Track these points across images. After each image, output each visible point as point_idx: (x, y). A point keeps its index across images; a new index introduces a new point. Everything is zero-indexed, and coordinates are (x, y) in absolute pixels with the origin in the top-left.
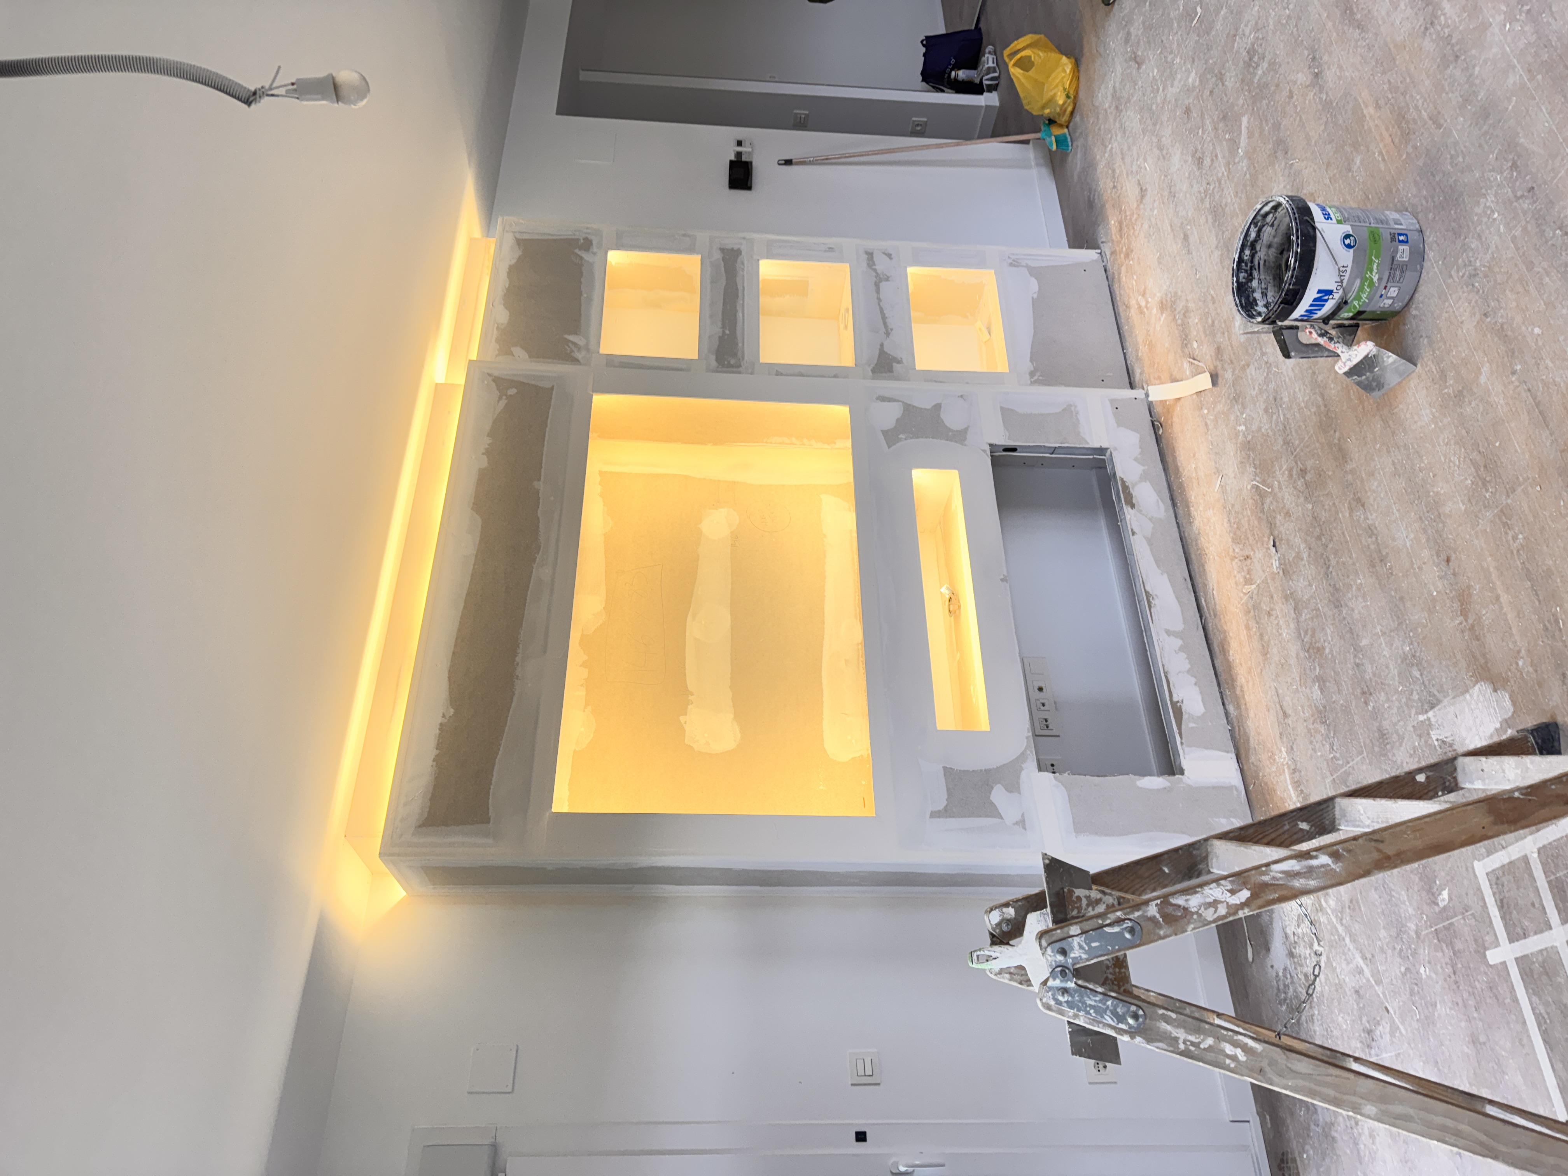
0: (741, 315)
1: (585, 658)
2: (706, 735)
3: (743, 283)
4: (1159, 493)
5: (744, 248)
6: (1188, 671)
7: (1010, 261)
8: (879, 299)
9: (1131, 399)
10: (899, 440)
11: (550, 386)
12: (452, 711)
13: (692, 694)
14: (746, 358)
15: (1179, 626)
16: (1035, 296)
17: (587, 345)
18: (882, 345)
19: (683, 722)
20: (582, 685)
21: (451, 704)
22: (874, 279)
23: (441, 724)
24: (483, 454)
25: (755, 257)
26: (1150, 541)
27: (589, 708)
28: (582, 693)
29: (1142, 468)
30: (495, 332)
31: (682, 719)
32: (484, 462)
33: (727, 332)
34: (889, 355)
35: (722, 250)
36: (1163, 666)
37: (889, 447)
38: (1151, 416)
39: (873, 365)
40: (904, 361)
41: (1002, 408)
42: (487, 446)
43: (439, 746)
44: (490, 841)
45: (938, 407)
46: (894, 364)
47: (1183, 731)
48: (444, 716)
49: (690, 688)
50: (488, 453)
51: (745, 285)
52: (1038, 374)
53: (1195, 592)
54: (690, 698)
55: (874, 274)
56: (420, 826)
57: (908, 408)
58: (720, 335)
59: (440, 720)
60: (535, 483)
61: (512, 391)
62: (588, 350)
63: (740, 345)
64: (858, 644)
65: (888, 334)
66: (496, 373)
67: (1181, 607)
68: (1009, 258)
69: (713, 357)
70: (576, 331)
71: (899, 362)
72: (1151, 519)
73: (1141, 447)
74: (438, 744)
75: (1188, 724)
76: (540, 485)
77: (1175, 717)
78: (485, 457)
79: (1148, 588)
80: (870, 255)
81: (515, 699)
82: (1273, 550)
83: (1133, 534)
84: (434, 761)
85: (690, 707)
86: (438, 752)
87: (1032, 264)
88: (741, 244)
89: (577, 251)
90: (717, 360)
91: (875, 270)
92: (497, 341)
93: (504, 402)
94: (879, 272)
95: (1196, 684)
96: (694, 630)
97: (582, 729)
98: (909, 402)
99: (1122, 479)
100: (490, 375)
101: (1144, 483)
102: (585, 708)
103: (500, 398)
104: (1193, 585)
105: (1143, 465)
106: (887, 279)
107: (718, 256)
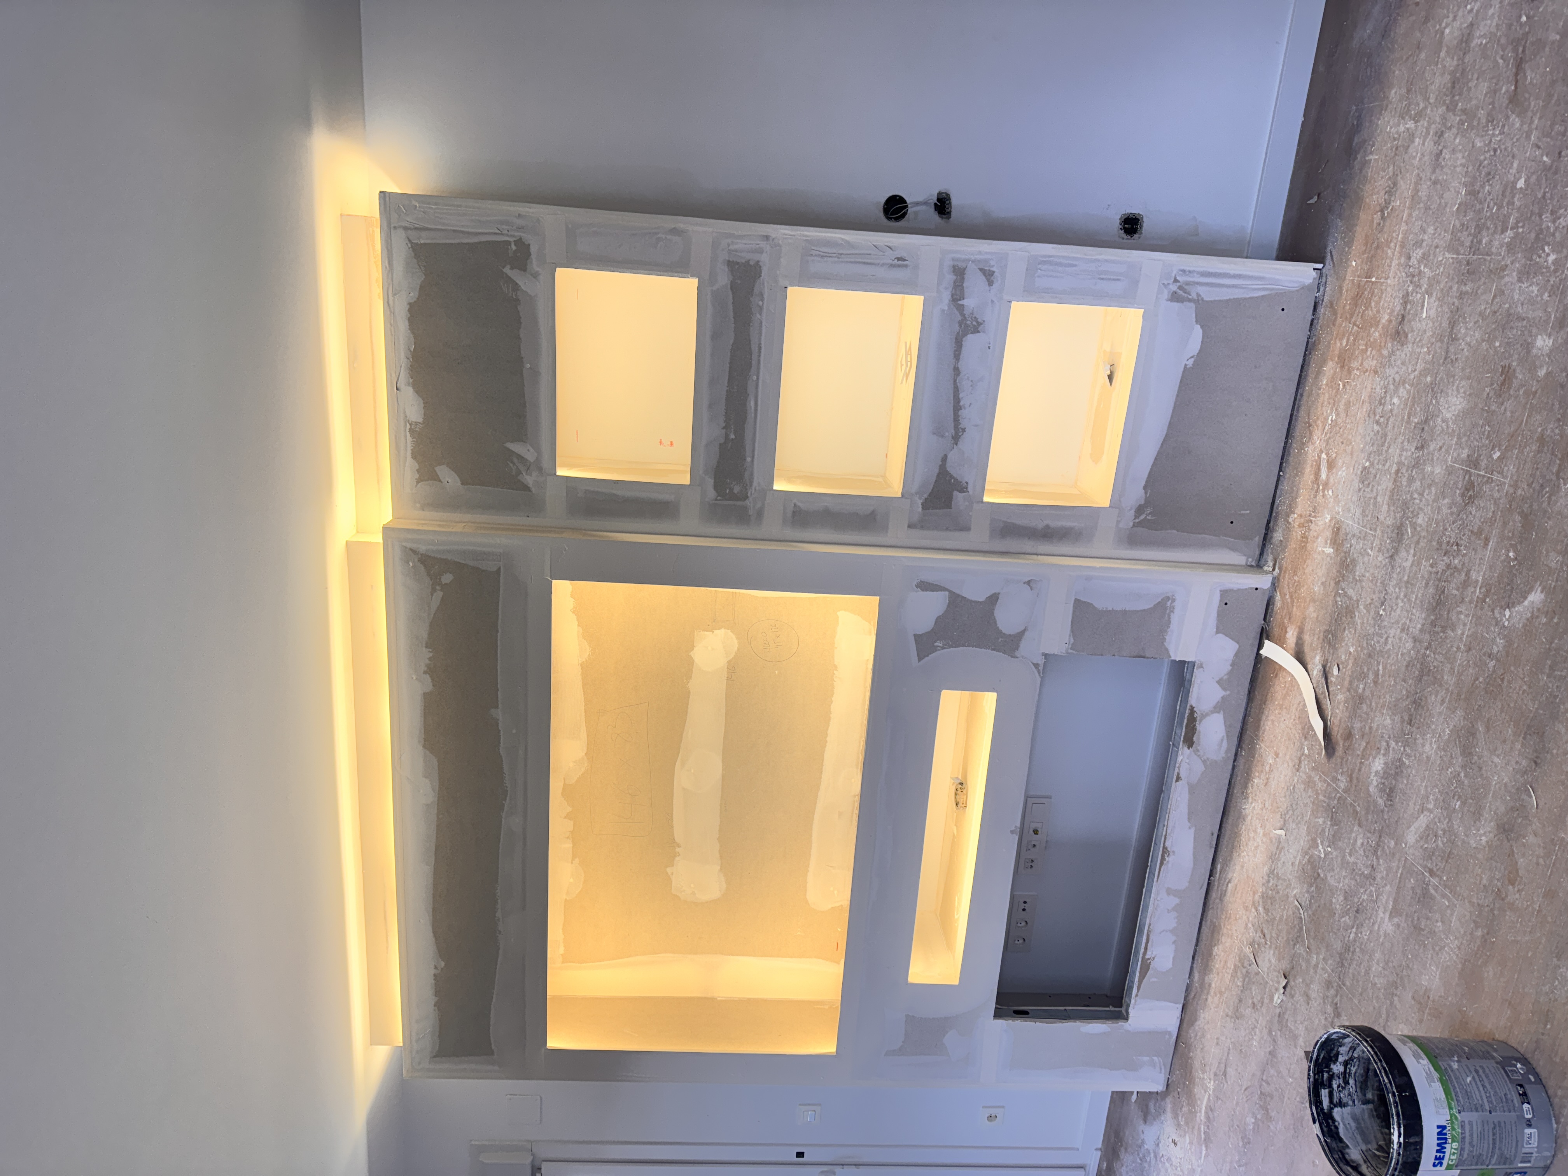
0: (752, 404)
1: (569, 809)
2: (692, 885)
3: (760, 339)
4: (1228, 727)
5: (764, 258)
6: (1172, 931)
7: (1174, 287)
8: (957, 371)
9: (1251, 588)
10: (935, 649)
11: (495, 569)
12: (443, 964)
13: (679, 846)
14: (755, 484)
15: (1184, 884)
16: (1190, 363)
17: (538, 460)
18: (945, 459)
19: (670, 874)
20: (568, 838)
21: (440, 956)
22: (957, 328)
23: (435, 975)
24: (425, 673)
25: (782, 282)
26: (1192, 789)
27: (577, 860)
28: (569, 845)
29: (1223, 693)
30: (409, 439)
31: (669, 870)
32: (428, 684)
33: (732, 436)
34: (952, 477)
35: (730, 264)
36: (1150, 925)
37: (919, 661)
38: (1265, 619)
39: (926, 496)
40: (970, 488)
41: (1077, 602)
42: (428, 662)
43: (437, 992)
44: (496, 1068)
45: (993, 599)
46: (955, 493)
47: (1142, 985)
48: (436, 968)
49: (677, 840)
50: (431, 671)
51: (763, 342)
52: (1149, 510)
53: (1215, 852)
54: (677, 850)
55: (959, 318)
56: (435, 1057)
57: (956, 601)
58: (722, 441)
59: (433, 971)
60: (493, 711)
61: (447, 578)
62: (540, 469)
63: (749, 459)
64: (855, 796)
65: (956, 439)
66: (423, 548)
67: (1194, 864)
68: (1176, 281)
69: (710, 482)
70: (521, 436)
71: (963, 489)
72: (1204, 762)
73: (1232, 665)
74: (436, 992)
75: (1150, 978)
76: (499, 714)
77: (1140, 973)
78: (428, 676)
79: (1167, 845)
80: (959, 273)
81: (501, 951)
82: (1282, 991)
83: (1178, 779)
84: (435, 1005)
85: (677, 859)
86: (437, 999)
87: (1208, 295)
88: (761, 251)
89: (507, 270)
90: (716, 487)
91: (961, 308)
92: (414, 456)
93: (439, 594)
94: (967, 312)
95: (1174, 942)
96: (683, 779)
97: (572, 880)
98: (958, 592)
99: (1192, 708)
100: (414, 552)
101: (1216, 715)
102: (573, 860)
103: (434, 590)
104: (1217, 844)
105: (1225, 689)
106: (976, 331)
107: (724, 279)
